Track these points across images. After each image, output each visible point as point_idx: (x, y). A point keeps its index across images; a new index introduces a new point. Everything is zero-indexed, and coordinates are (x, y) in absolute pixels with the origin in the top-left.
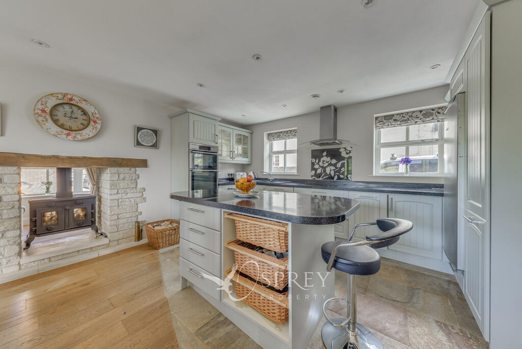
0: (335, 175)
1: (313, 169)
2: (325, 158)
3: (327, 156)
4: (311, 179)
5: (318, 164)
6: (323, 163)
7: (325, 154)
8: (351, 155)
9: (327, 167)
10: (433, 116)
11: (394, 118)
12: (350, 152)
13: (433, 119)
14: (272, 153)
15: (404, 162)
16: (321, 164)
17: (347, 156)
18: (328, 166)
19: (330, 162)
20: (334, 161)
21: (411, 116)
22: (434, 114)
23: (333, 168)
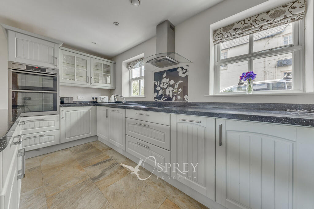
0: (173, 96)
1: (156, 91)
2: (165, 80)
3: (166, 77)
4: (154, 100)
5: (159, 86)
6: (163, 85)
7: (165, 75)
8: (187, 74)
9: (166, 88)
10: (285, 14)
11: (234, 27)
12: (187, 71)
13: (285, 17)
14: (131, 79)
15: (246, 77)
16: (161, 85)
17: (183, 76)
18: (168, 87)
19: (169, 84)
20: (172, 82)
21: (255, 21)
22: (287, 11)
23: (171, 89)
